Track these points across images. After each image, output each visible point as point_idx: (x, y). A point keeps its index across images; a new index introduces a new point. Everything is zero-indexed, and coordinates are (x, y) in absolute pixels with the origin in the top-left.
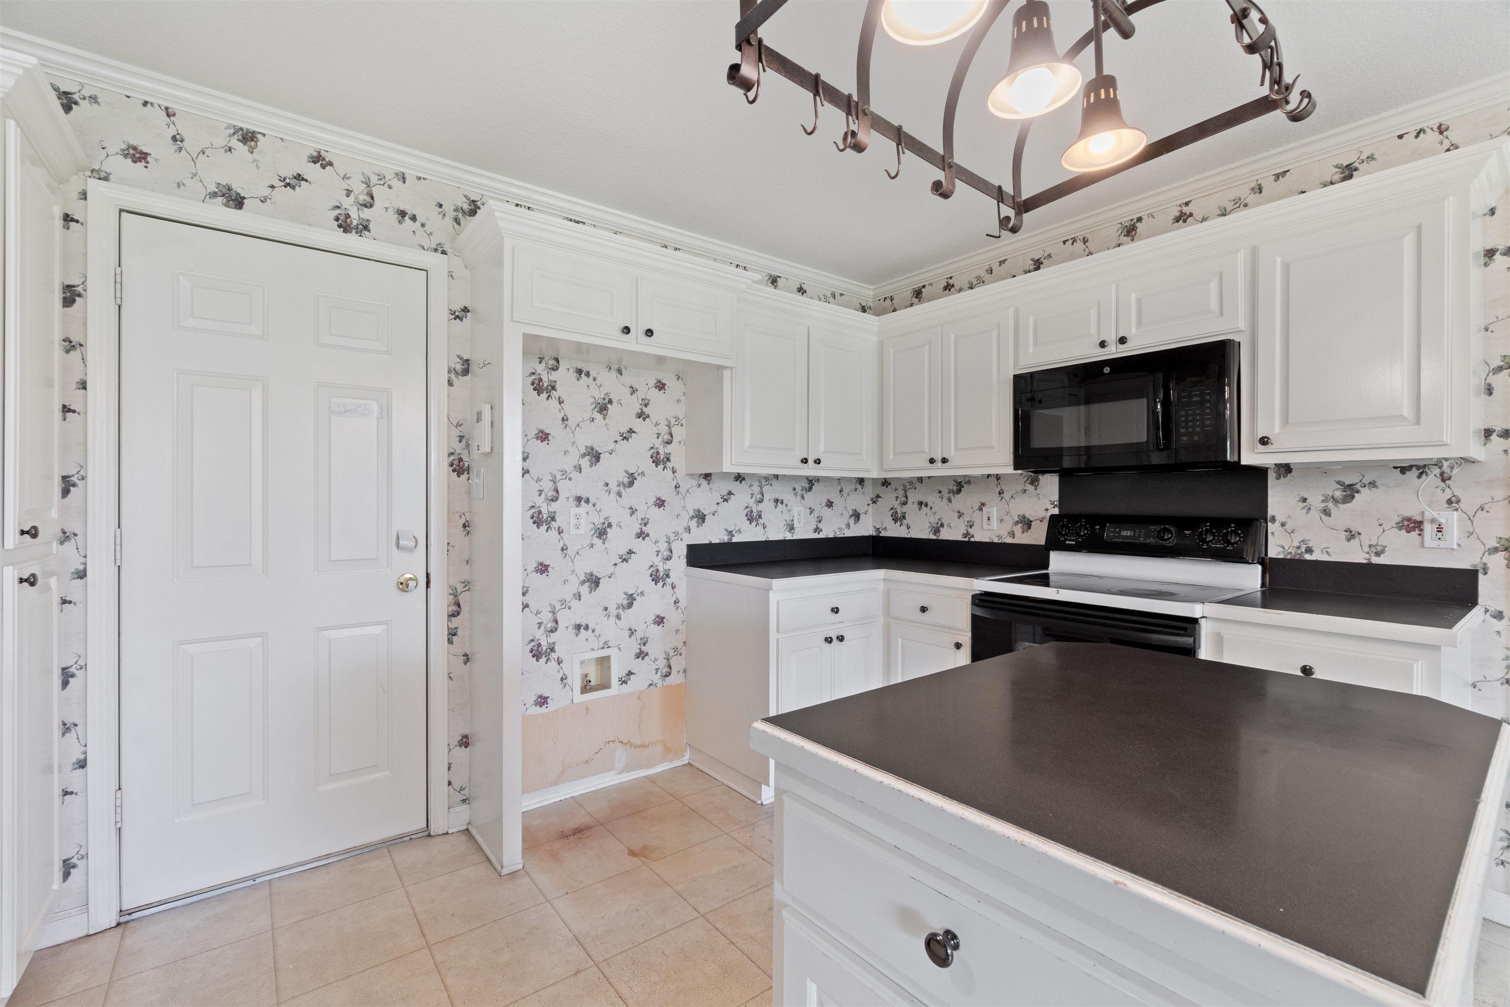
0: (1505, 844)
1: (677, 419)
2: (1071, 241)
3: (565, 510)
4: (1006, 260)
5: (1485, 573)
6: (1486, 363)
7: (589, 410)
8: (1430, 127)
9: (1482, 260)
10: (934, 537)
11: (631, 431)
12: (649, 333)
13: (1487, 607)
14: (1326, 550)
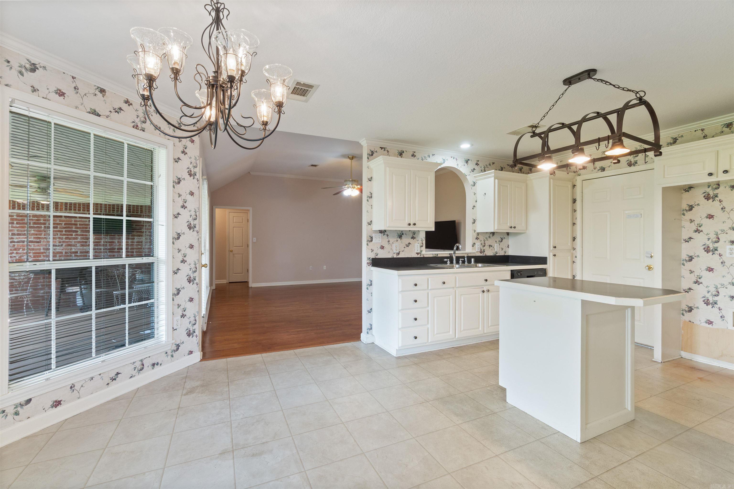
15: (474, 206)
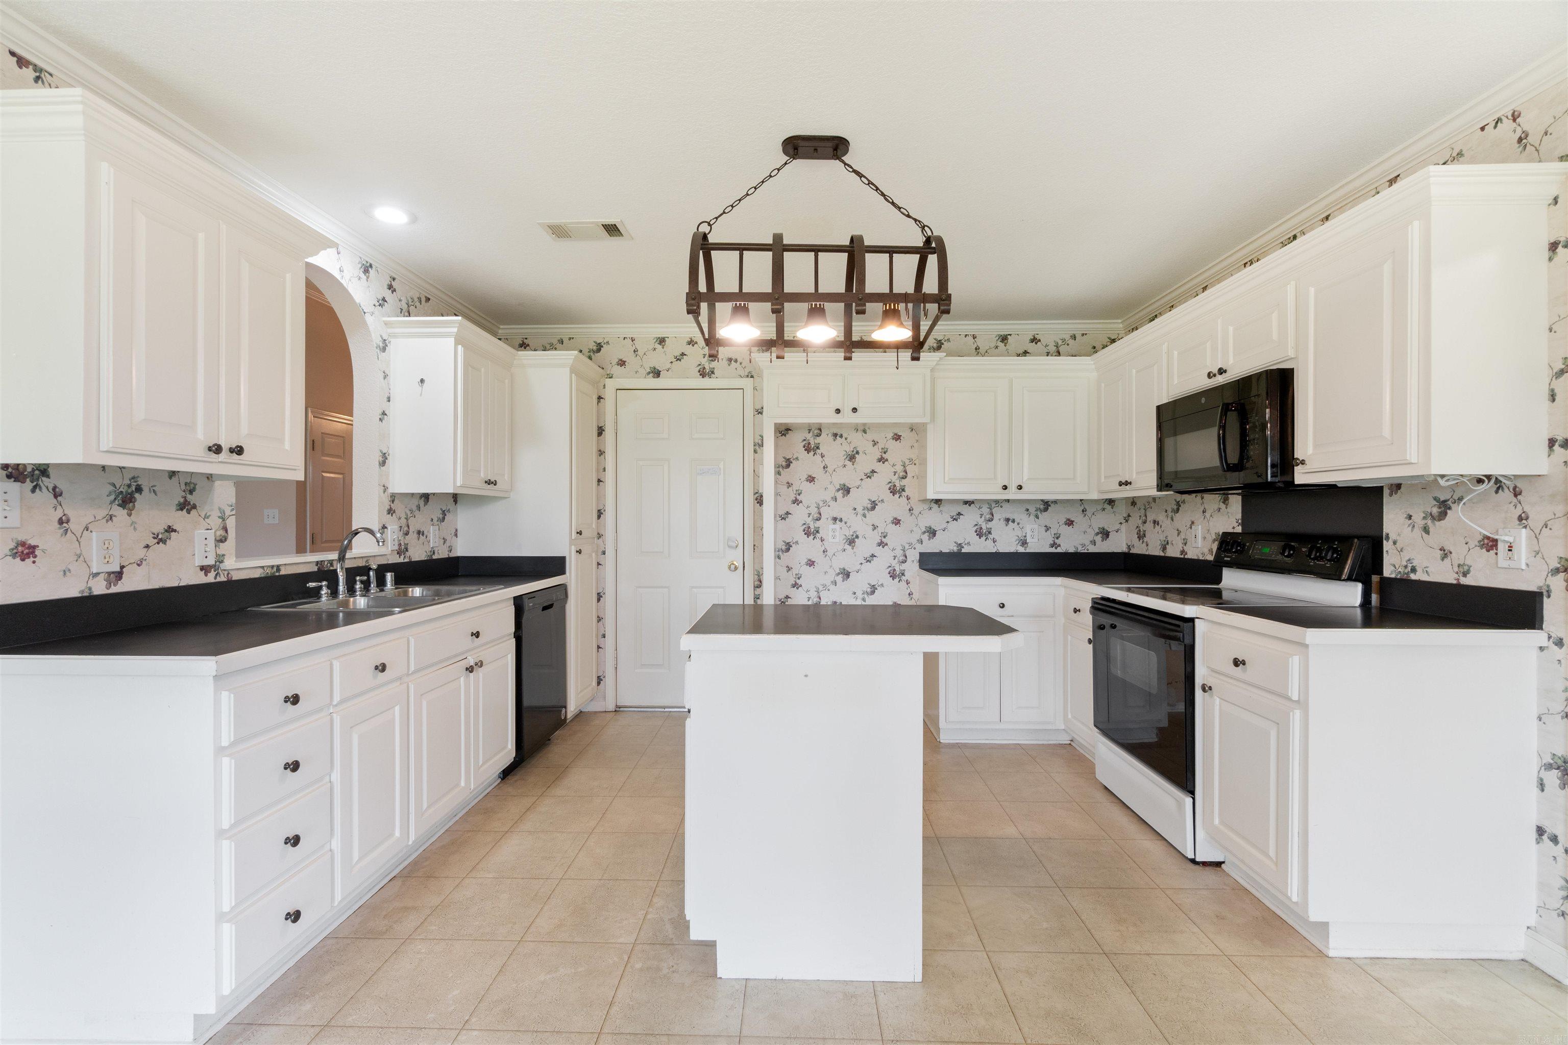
0: (1564, 893)
1: (911, 460)
2: (1249, 263)
3: (827, 528)
4: (1207, 286)
5: (1549, 596)
6: (1550, 366)
7: (841, 459)
8: (1505, 115)
9: (1546, 254)
10: (1162, 554)
11: (873, 472)
12: (855, 410)
13: (1550, 633)
14: (1426, 569)
15: (384, 414)
